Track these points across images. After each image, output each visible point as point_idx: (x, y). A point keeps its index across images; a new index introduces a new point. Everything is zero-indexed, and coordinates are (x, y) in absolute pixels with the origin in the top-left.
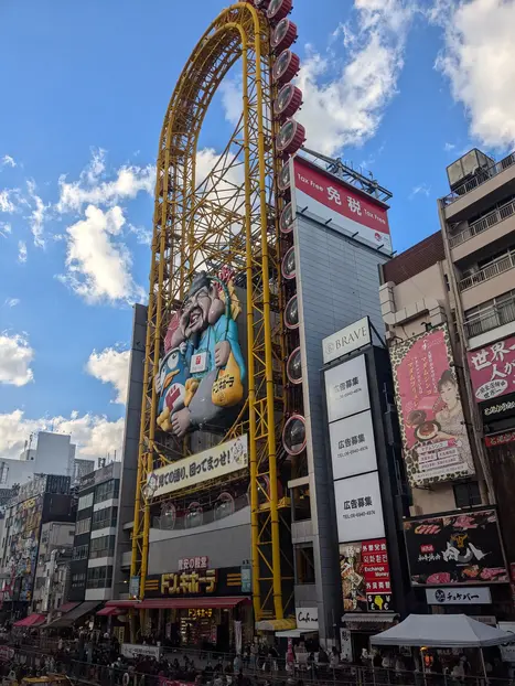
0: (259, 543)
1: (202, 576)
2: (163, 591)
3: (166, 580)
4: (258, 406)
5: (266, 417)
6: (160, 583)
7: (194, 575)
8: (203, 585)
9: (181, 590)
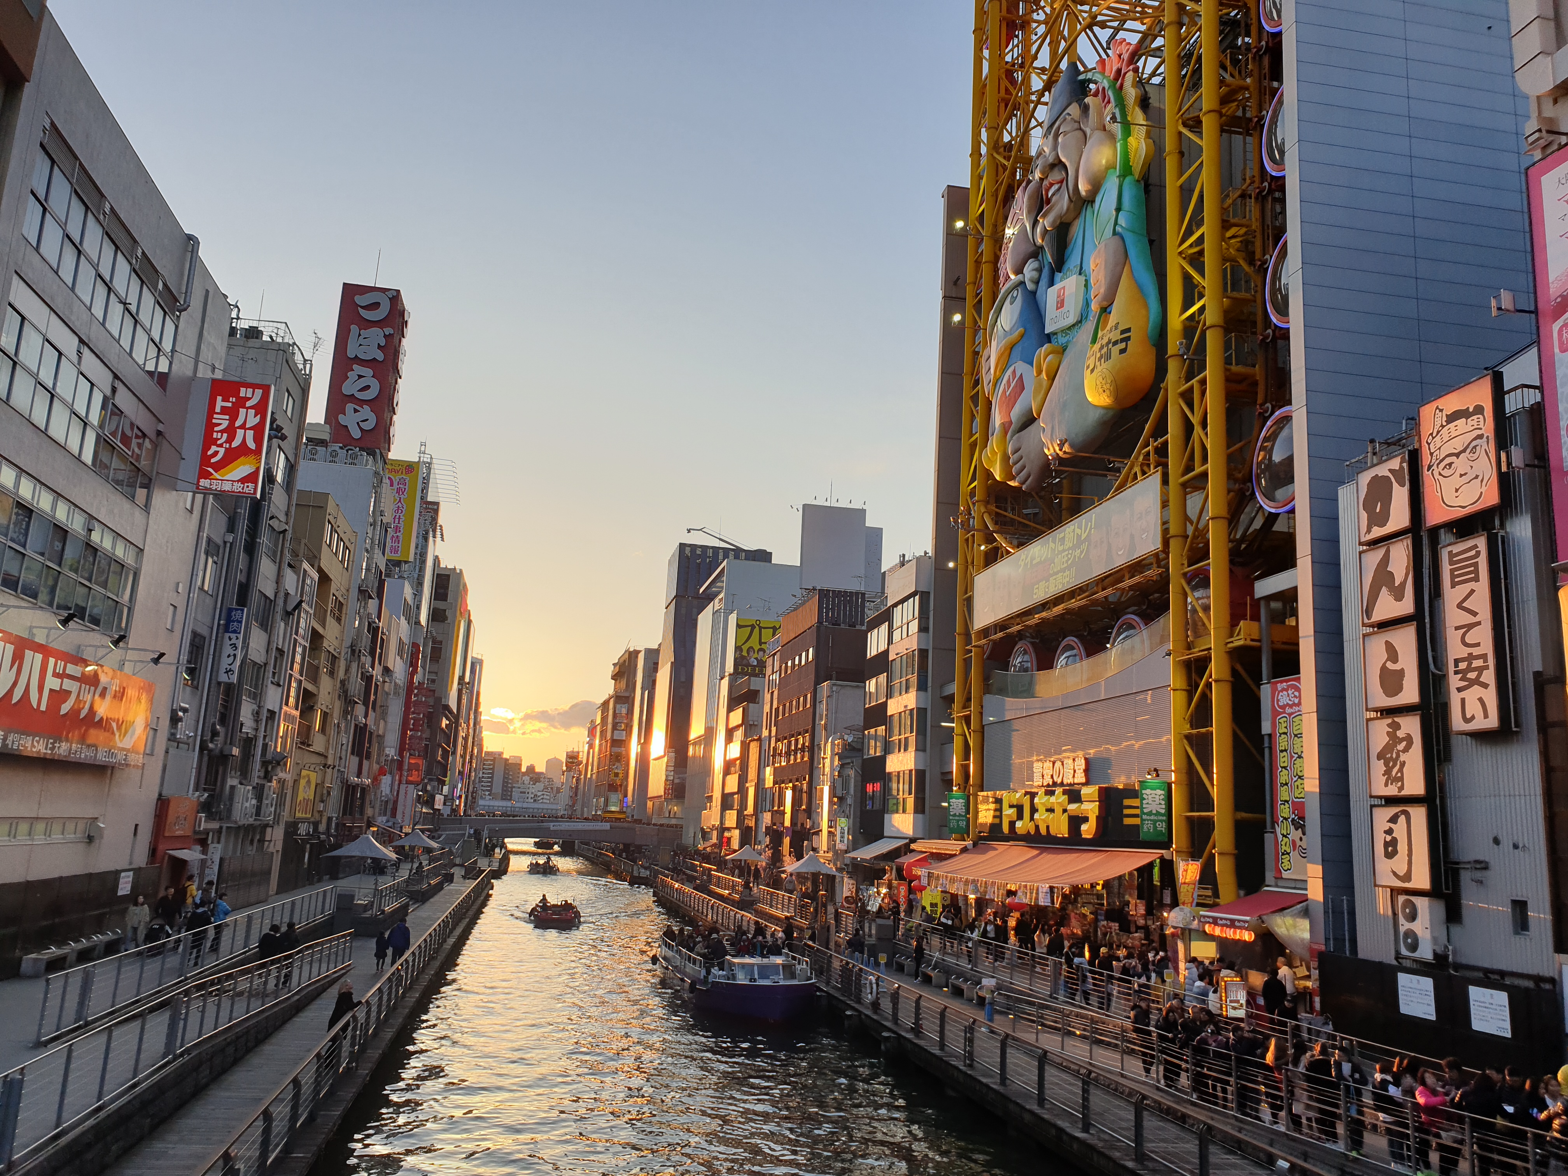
0: (1187, 729)
1: (1071, 801)
2: (1006, 828)
3: (1011, 806)
4: (1187, 397)
5: (1204, 424)
6: (999, 810)
7: (1059, 798)
8: (1076, 822)
9: (1037, 827)
